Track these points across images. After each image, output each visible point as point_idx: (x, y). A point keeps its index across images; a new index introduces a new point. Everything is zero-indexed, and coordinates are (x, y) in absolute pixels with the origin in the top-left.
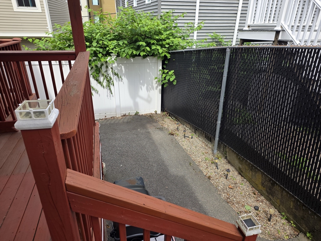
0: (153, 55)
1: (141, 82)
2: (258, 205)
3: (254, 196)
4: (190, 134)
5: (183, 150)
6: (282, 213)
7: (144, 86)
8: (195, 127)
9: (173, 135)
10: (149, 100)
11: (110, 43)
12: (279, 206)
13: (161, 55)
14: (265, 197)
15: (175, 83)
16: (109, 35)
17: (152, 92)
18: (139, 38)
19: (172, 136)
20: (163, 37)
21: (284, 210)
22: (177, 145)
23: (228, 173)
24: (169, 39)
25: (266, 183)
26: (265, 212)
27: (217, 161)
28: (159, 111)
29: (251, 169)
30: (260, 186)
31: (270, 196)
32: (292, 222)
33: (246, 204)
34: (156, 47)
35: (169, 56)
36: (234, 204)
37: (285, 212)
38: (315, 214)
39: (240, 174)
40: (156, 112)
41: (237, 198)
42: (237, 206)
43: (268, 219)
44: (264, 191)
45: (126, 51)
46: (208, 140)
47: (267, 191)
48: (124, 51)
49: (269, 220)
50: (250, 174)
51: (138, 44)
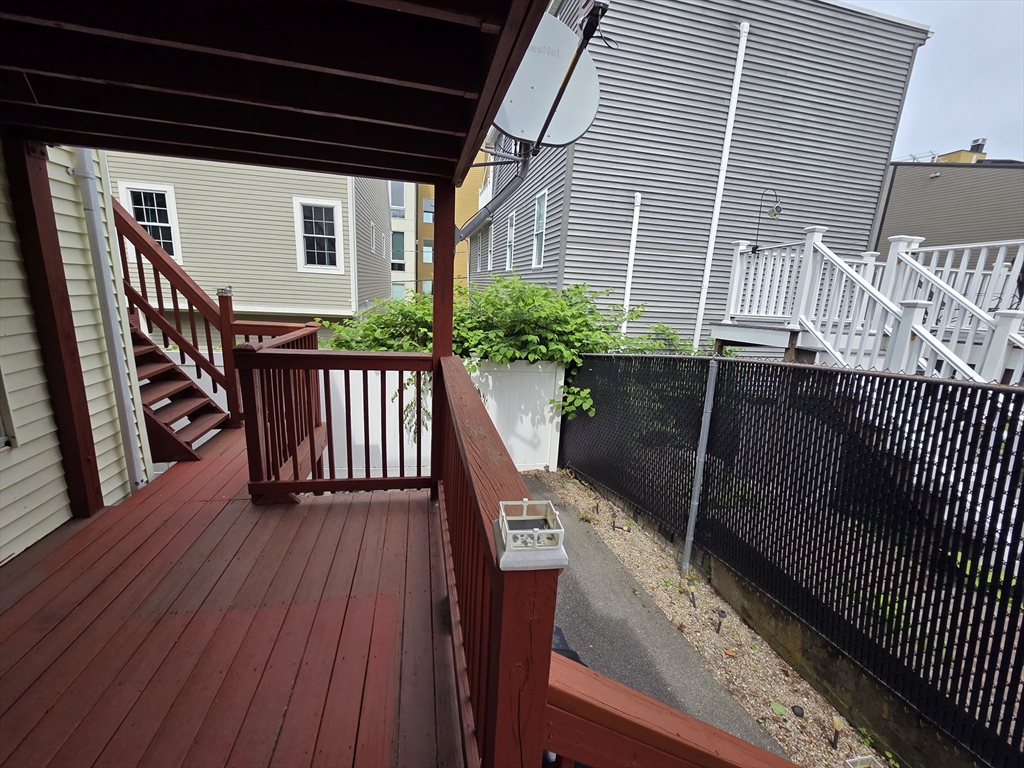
0: (551, 359)
1: (523, 407)
2: (799, 703)
3: (786, 678)
4: (624, 521)
5: (616, 559)
6: (860, 729)
7: (527, 415)
8: (637, 508)
9: (588, 521)
10: (534, 444)
11: (471, 334)
12: (851, 708)
13: (565, 361)
14: (811, 684)
15: (592, 414)
16: (470, 321)
17: (541, 427)
18: (527, 329)
19: (586, 524)
20: (569, 328)
21: (864, 721)
22: (600, 546)
23: (721, 619)
24: (581, 331)
25: (814, 651)
26: (818, 721)
27: (692, 588)
28: (554, 468)
29: (774, 615)
30: (799, 656)
31: (825, 681)
32: (889, 755)
33: (771, 700)
34: (556, 346)
35: (579, 362)
36: (744, 697)
37: (867, 727)
38: (954, 742)
39: (746, 623)
40: (547, 467)
41: (749, 683)
42: (752, 702)
43: (830, 741)
44: (807, 668)
45: (502, 351)
46: (666, 538)
47: (815, 669)
48: (498, 351)
49: (833, 745)
50: (771, 625)
51: (524, 338)
